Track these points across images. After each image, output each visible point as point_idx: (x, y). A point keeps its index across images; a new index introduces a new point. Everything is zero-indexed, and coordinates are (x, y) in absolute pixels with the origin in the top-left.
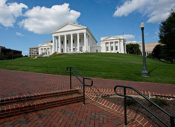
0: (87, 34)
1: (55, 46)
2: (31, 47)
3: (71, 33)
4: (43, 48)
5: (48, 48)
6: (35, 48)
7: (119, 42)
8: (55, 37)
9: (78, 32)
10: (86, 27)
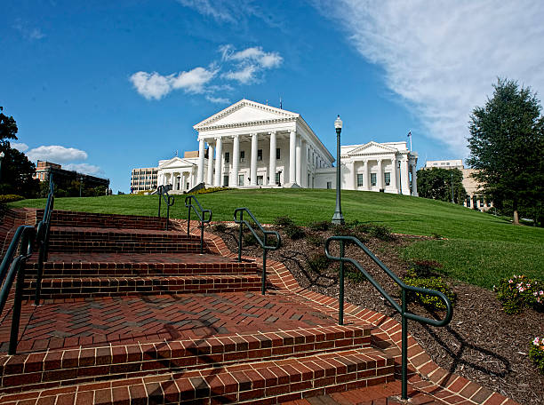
0: (298, 136)
1: (205, 166)
2: (138, 170)
3: (253, 131)
4: (171, 171)
5: (186, 174)
6: (149, 173)
7: (393, 163)
8: (205, 140)
9: (272, 129)
10: (297, 115)
